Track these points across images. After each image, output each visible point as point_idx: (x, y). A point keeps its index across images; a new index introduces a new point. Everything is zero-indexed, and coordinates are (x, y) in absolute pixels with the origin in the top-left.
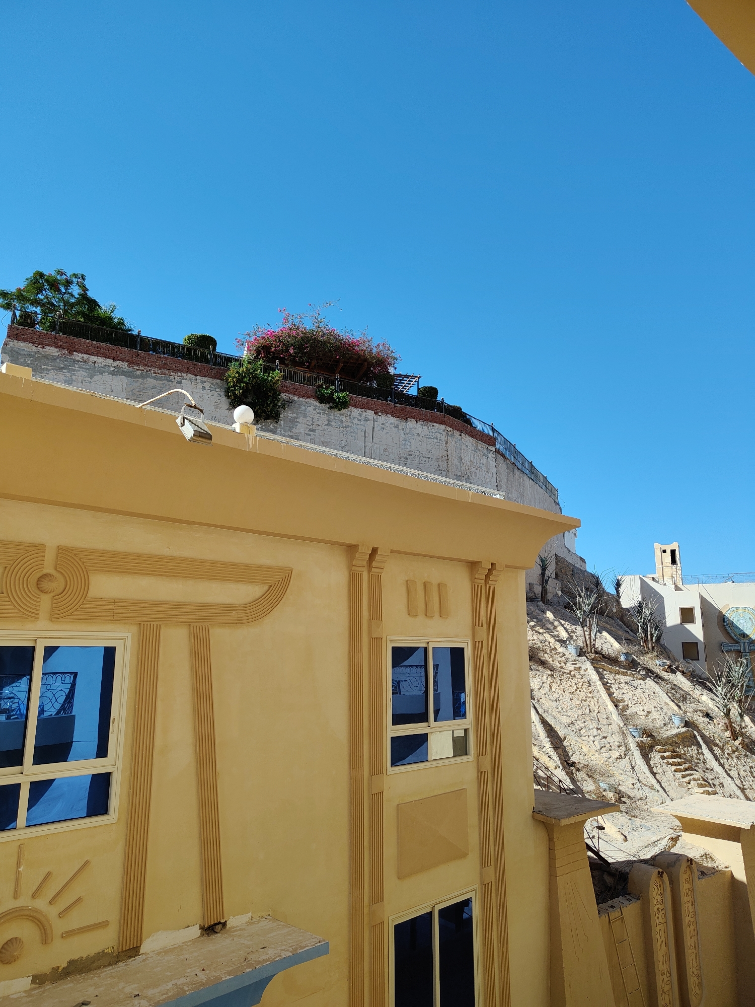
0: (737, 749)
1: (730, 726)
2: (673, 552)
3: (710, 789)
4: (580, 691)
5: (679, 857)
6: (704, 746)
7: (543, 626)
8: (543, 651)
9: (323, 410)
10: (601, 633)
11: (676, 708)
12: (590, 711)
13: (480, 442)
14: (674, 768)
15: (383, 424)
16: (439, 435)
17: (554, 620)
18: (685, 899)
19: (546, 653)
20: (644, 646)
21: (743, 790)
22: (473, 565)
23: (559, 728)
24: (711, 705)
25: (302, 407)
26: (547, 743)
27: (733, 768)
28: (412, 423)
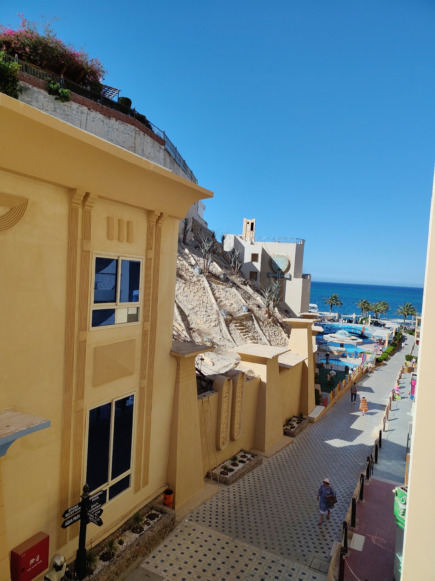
0: (270, 322)
1: (268, 312)
2: (252, 224)
3: (255, 341)
4: (199, 292)
5: (238, 372)
6: (255, 321)
7: (182, 257)
8: (181, 270)
9: (50, 100)
10: (212, 263)
11: (245, 302)
12: (203, 302)
13: (156, 142)
14: (240, 331)
15: (93, 118)
16: (130, 132)
17: (189, 254)
18: (238, 391)
19: (183, 271)
20: (233, 271)
21: (270, 342)
22: (149, 213)
23: (186, 310)
24: (261, 302)
25: (35, 94)
26: (179, 318)
27: (267, 332)
28: (113, 121)
